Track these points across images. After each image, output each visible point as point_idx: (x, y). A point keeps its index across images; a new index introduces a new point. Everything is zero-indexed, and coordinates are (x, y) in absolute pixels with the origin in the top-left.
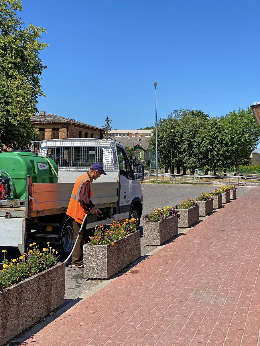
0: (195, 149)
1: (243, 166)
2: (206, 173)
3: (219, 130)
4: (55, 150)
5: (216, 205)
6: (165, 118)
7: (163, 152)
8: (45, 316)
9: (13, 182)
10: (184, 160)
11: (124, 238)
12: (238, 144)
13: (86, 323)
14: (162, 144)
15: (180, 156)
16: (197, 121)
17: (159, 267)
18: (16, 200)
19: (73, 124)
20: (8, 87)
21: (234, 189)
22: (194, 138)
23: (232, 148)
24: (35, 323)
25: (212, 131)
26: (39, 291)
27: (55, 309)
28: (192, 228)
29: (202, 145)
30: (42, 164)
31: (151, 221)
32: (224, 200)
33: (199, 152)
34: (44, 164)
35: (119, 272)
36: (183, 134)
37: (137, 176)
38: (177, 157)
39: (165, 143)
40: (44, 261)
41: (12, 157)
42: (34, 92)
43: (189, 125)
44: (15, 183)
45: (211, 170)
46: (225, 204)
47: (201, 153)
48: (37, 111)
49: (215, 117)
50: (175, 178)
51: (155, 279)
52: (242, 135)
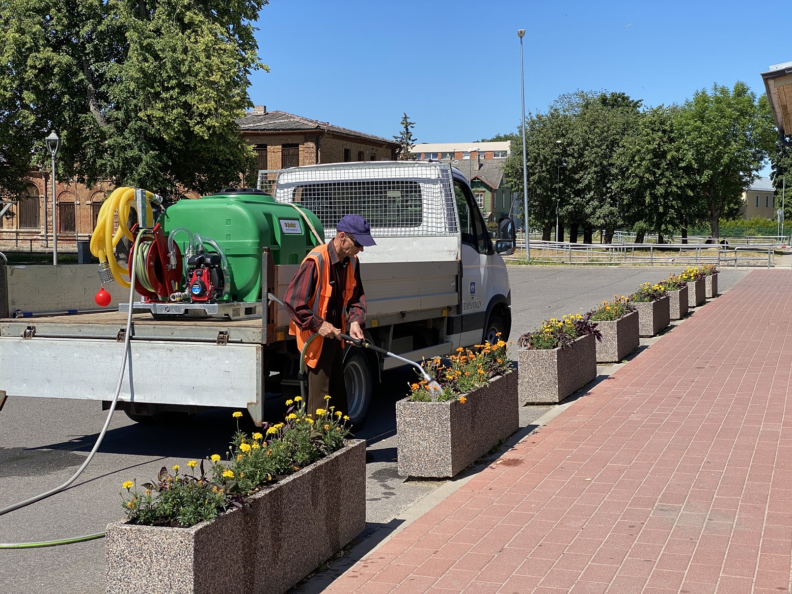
0: (612, 183)
1: (725, 221)
2: (639, 239)
3: (669, 137)
4: (310, 190)
5: (675, 310)
6: (542, 113)
7: (538, 191)
8: (328, 560)
9: (229, 264)
10: (588, 210)
11: (485, 386)
12: (714, 169)
13: (423, 575)
14: (534, 174)
15: (578, 200)
16: (616, 117)
17: (566, 451)
18: (237, 305)
19: (329, 132)
20: (185, 51)
21: (714, 273)
22: (610, 157)
23: (701, 178)
24: (310, 574)
25: (654, 140)
26: (315, 504)
27: (348, 544)
28: (626, 363)
29: (630, 174)
30: (290, 222)
31: (537, 348)
32: (692, 300)
33: (623, 190)
34: (293, 222)
35: (476, 463)
36: (584, 149)
37: (499, 246)
38: (572, 204)
39: (543, 172)
40: (319, 437)
41: (225, 206)
42: (243, 60)
43: (597, 127)
44: (232, 266)
45: (651, 232)
46: (694, 307)
47: (627, 191)
48: (251, 105)
49: (660, 107)
50: (568, 253)
51: (561, 479)
52: (725, 146)
